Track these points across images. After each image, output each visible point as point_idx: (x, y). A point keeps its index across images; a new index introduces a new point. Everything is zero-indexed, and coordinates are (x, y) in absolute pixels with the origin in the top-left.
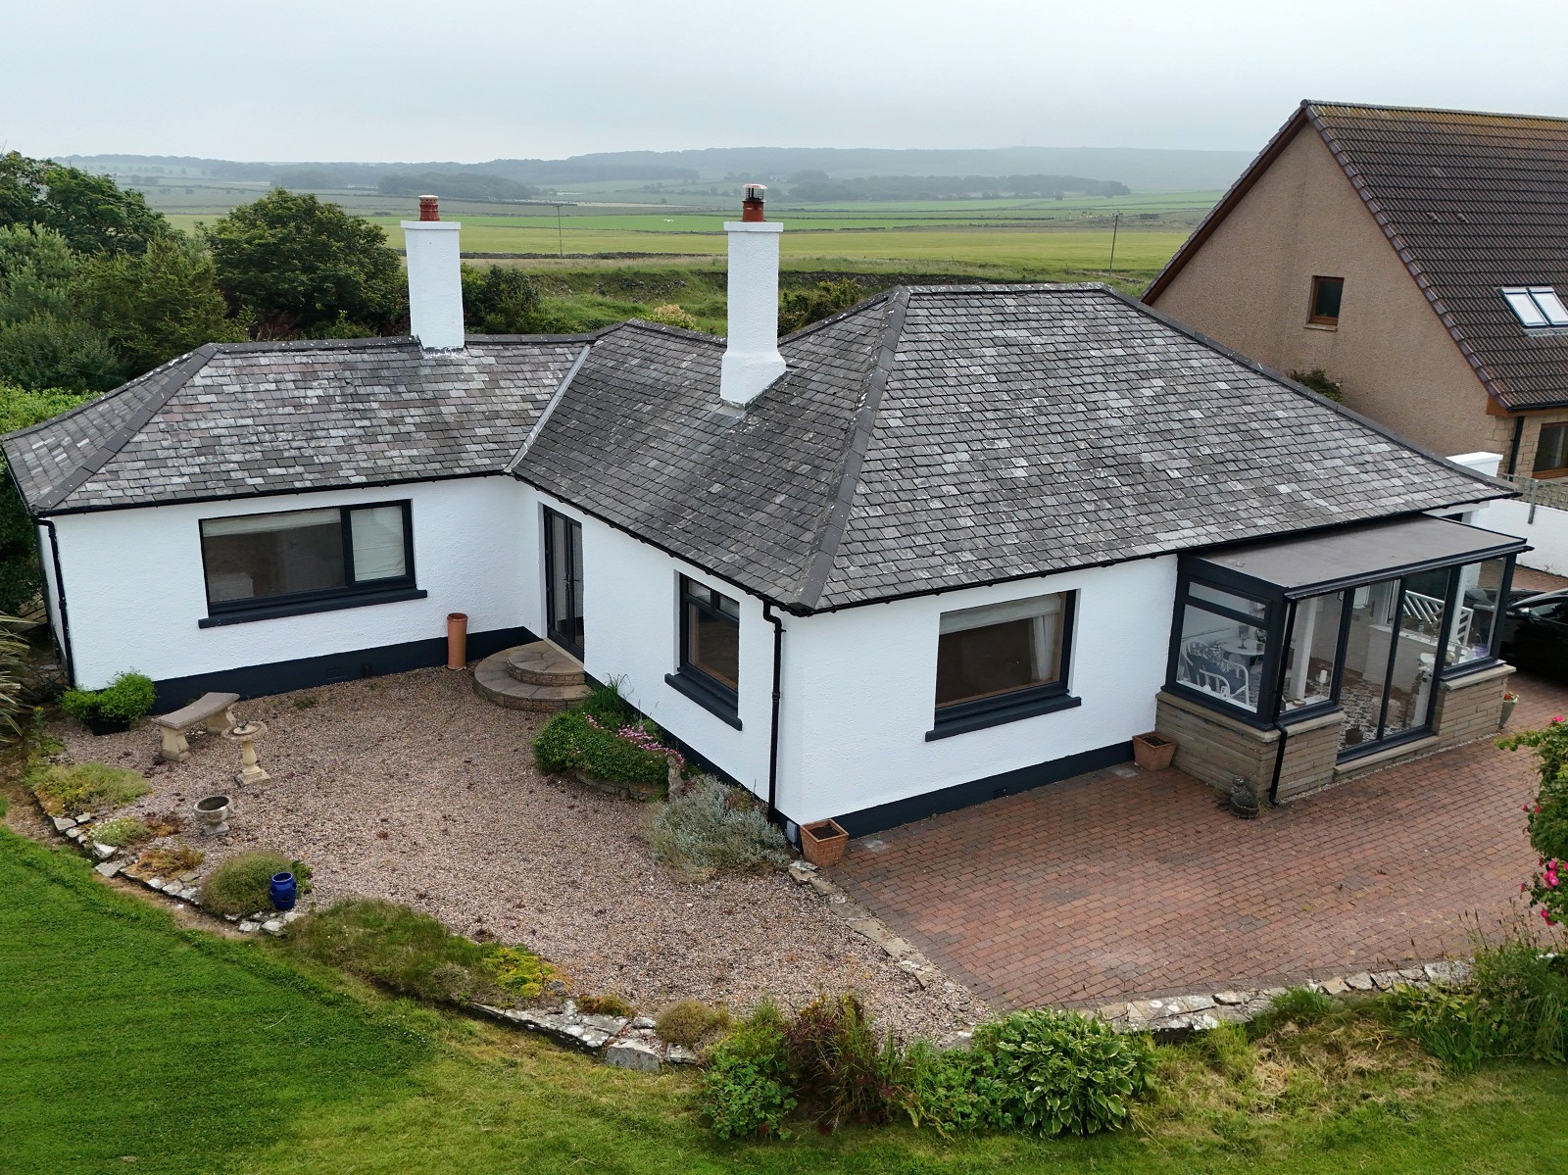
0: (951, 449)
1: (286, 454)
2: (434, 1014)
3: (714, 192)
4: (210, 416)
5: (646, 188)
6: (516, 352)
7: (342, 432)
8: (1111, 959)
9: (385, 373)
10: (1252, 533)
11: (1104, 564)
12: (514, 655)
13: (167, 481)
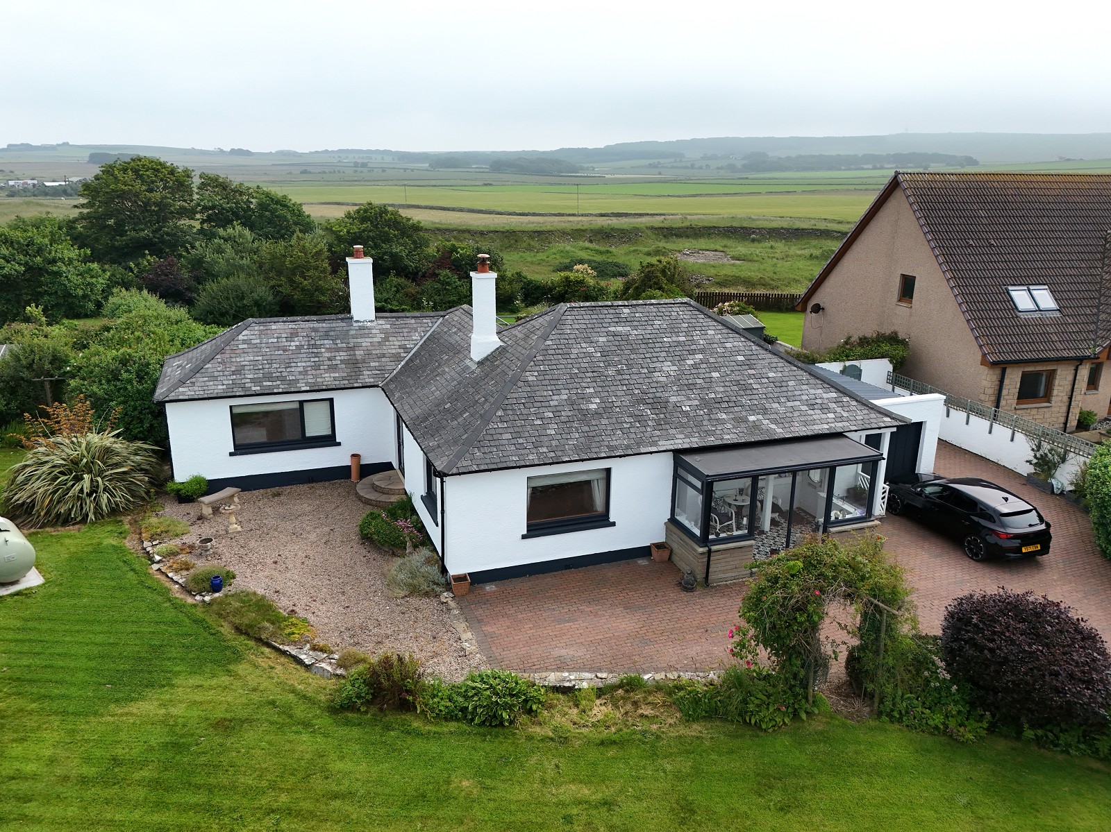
0: (558, 392)
1: (274, 375)
2: (252, 643)
3: (693, 167)
4: (242, 355)
5: (650, 164)
6: (402, 322)
7: (304, 364)
8: (563, 652)
9: (332, 333)
10: (720, 442)
11: (620, 456)
12: (376, 478)
13: (216, 387)
